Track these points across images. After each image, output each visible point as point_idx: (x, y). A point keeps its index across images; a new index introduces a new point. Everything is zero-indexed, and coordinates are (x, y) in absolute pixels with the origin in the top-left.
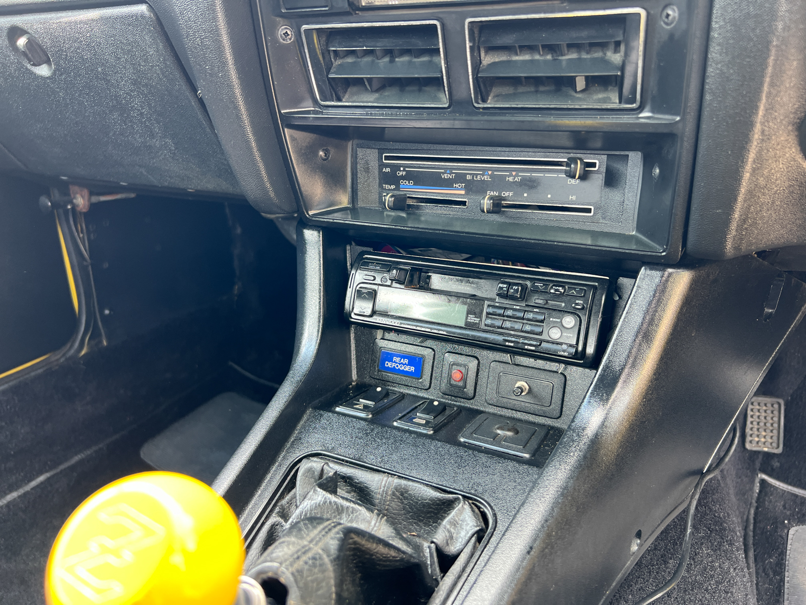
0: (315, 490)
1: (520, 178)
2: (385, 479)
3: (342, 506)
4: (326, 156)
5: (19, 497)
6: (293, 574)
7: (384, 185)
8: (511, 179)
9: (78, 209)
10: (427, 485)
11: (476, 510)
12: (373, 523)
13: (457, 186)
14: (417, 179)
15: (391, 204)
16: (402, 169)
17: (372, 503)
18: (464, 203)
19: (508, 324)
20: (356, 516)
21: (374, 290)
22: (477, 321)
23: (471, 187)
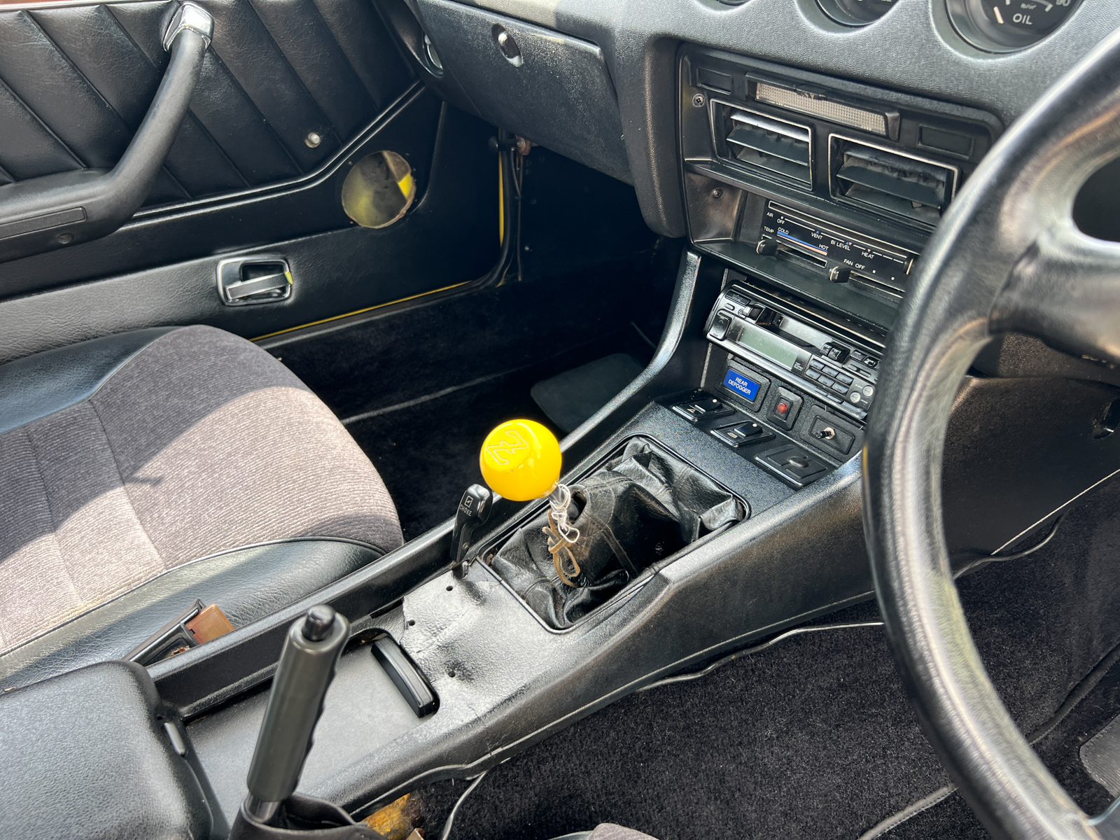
0: (632, 460)
1: (873, 256)
2: (687, 469)
4: (718, 195)
5: (431, 400)
6: (590, 494)
7: (766, 227)
8: (866, 254)
9: (520, 151)
10: (713, 481)
11: (740, 507)
12: (661, 490)
13: (822, 246)
14: (793, 229)
15: (761, 250)
16: (782, 218)
18: (823, 263)
19: (823, 379)
21: (730, 319)
22: (801, 369)
23: (832, 251)
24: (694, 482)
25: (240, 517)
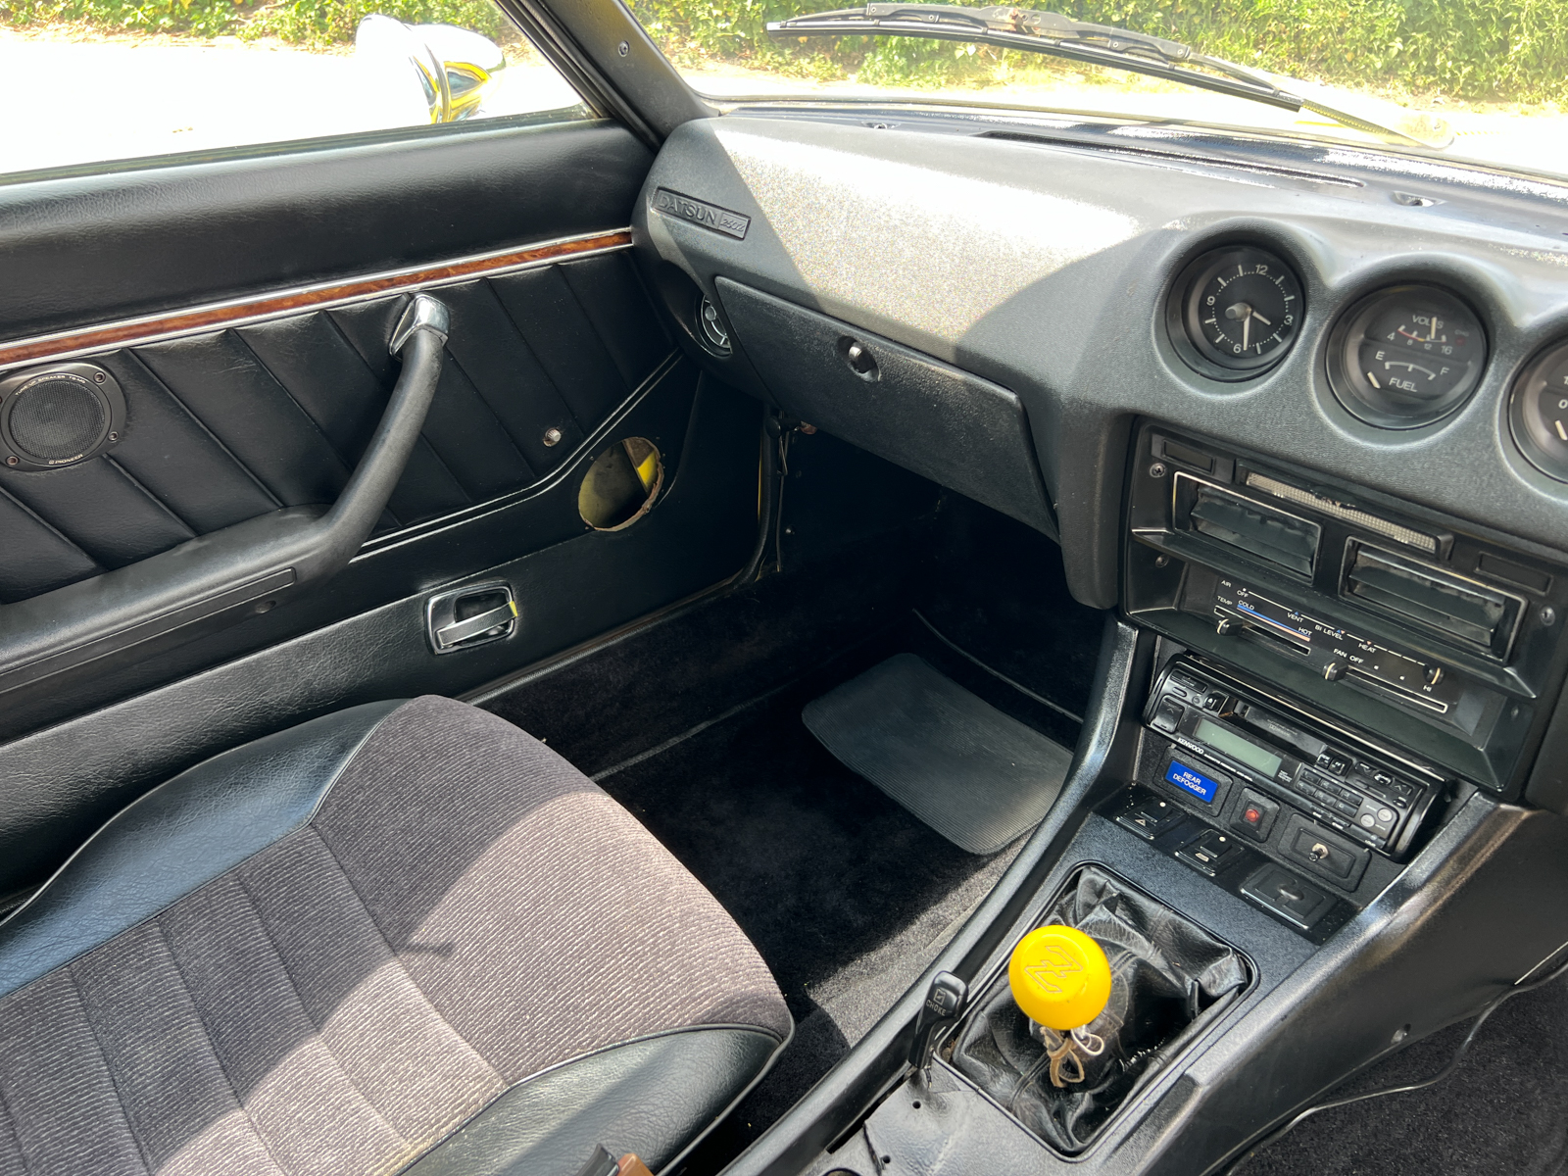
0: (1101, 908)
1: (1374, 650)
2: (1162, 910)
3: (1124, 930)
4: (1163, 562)
7: (1219, 597)
8: (1364, 647)
10: (1201, 928)
11: (1243, 965)
12: (1150, 952)
13: (1303, 630)
14: (1261, 606)
15: (1225, 632)
16: (1244, 590)
18: (1306, 651)
19: (1321, 795)
20: (1136, 943)
21: (1183, 708)
22: (1289, 779)
23: (1318, 638)
24: (1175, 929)
25: (587, 1001)
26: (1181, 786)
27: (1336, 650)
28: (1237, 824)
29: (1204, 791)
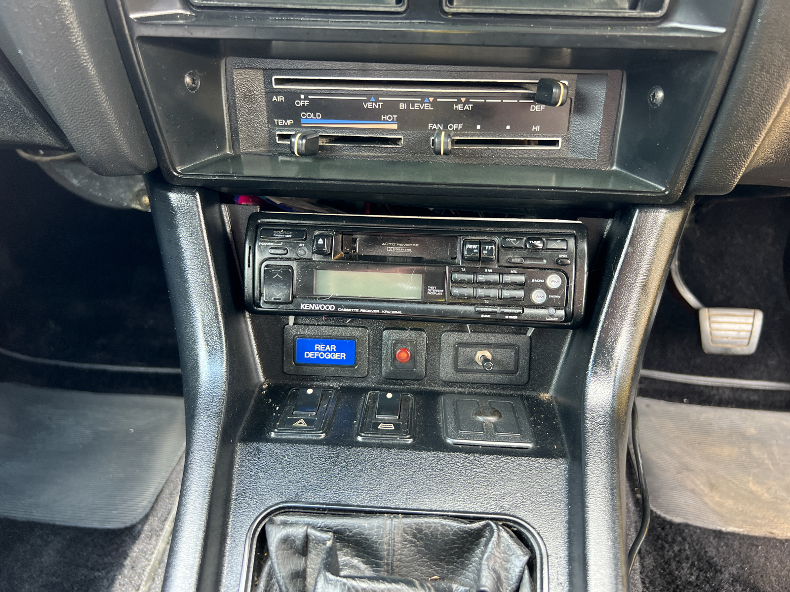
1: (471, 105)
2: (389, 522)
4: (194, 83)
7: (276, 120)
8: (459, 107)
11: (511, 533)
13: (386, 118)
14: (329, 110)
15: (302, 149)
16: (302, 97)
17: (378, 556)
18: (395, 141)
19: (481, 292)
21: (289, 267)
22: (439, 292)
23: (406, 119)
24: (415, 536)
26: (317, 362)
27: (430, 126)
28: (391, 372)
29: (343, 356)
